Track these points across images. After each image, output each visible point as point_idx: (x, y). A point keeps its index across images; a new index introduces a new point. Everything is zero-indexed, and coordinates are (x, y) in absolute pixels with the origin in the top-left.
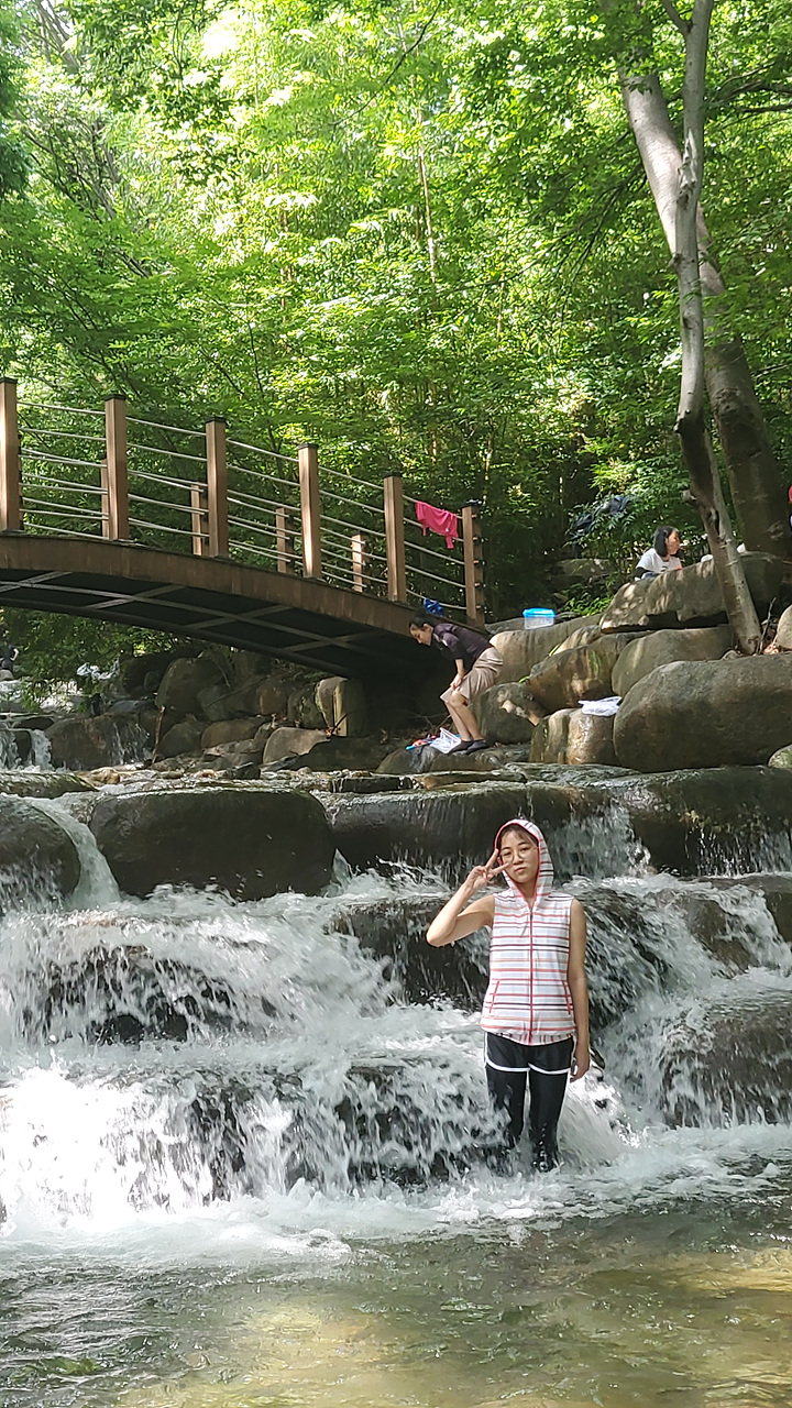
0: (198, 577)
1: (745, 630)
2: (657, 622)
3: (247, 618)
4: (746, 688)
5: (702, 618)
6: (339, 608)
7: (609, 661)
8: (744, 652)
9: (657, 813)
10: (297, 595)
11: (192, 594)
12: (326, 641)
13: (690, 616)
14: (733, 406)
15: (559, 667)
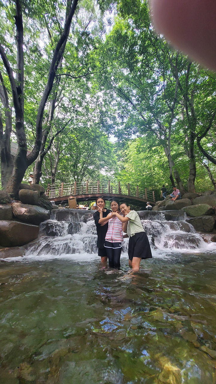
0: (127, 197)
6: (140, 200)
9: (167, 214)
10: (136, 199)
15: (161, 204)
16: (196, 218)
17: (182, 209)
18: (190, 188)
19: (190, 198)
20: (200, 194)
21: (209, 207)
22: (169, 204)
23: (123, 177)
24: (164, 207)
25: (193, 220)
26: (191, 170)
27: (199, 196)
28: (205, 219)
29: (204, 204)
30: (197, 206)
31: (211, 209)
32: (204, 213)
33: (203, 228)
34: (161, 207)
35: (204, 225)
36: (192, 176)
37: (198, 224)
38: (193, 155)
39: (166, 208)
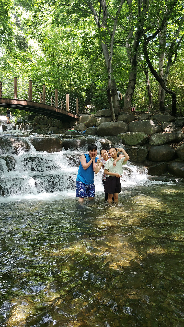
0: (41, 106)
1: (114, 118)
2: (102, 116)
3: (47, 112)
4: (114, 126)
5: (108, 116)
7: (96, 121)
8: (113, 121)
9: (103, 142)
11: (40, 108)
12: (58, 116)
13: (107, 116)
14: (113, 88)
15: (89, 121)
17: (118, 135)
18: (126, 105)
19: (126, 121)
20: (137, 117)
21: (144, 136)
22: (103, 126)
24: (95, 129)
26: (131, 80)
27: (136, 119)
29: (140, 133)
30: (134, 133)
31: (146, 138)
32: (139, 141)
33: (137, 158)
34: (91, 129)
35: (138, 155)
36: (130, 89)
37: (133, 154)
38: (136, 60)
39: (98, 131)
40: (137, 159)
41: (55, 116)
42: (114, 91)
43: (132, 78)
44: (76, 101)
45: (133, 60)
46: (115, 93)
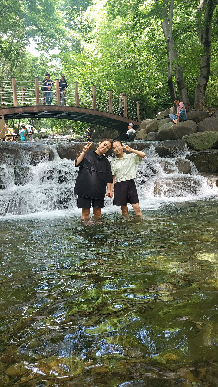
0: (91, 112)
2: (166, 118)
3: (100, 120)
4: (178, 127)
6: (115, 118)
7: (158, 124)
9: (160, 147)
11: (90, 116)
12: (114, 124)
14: (179, 80)
15: (150, 126)
16: (200, 153)
17: (183, 138)
19: (195, 120)
20: (211, 114)
23: (80, 68)
24: (156, 134)
25: (196, 155)
26: (203, 67)
27: (209, 116)
28: (212, 154)
29: (213, 132)
30: (203, 133)
32: (212, 144)
33: (208, 166)
34: (150, 134)
35: (209, 162)
36: (202, 78)
37: (202, 161)
38: (208, 39)
39: (158, 135)
40: (208, 168)
41: (111, 125)
42: (181, 83)
43: (204, 64)
44: (136, 104)
45: (205, 40)
46: (182, 87)
